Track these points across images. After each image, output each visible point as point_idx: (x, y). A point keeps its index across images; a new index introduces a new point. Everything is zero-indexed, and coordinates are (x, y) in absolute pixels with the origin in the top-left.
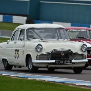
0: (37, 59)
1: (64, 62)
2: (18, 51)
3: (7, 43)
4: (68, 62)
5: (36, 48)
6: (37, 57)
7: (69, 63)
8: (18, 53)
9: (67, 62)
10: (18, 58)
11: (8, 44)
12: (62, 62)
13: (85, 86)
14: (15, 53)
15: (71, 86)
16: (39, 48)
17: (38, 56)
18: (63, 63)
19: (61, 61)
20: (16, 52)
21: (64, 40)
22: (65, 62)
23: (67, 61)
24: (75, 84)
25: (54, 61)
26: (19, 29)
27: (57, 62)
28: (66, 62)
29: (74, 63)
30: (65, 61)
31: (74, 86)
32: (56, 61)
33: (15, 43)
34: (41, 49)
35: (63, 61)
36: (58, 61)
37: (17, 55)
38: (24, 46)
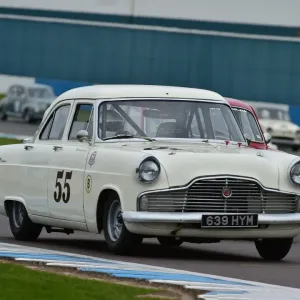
0: (139, 209)
1: (233, 220)
2: (69, 175)
3: (26, 148)
4: (245, 221)
5: (138, 170)
6: (139, 200)
7: (250, 224)
8: (67, 185)
9: (243, 219)
10: (66, 201)
11: (31, 151)
12: (227, 221)
13: (75, 269)
14: (58, 184)
15: (33, 268)
16: (148, 169)
17: (145, 199)
18: (230, 223)
19: (221, 216)
20: (62, 181)
21: (227, 143)
22: (237, 220)
23: (243, 216)
24: (44, 264)
25: (197, 216)
26: (71, 102)
27: (208, 221)
28: (240, 221)
29: (266, 225)
30: (235, 216)
31: (42, 269)
32: (204, 217)
33: (56, 149)
34: (157, 174)
35: (230, 217)
36: (214, 216)
37: (65, 190)
38: (92, 161)
